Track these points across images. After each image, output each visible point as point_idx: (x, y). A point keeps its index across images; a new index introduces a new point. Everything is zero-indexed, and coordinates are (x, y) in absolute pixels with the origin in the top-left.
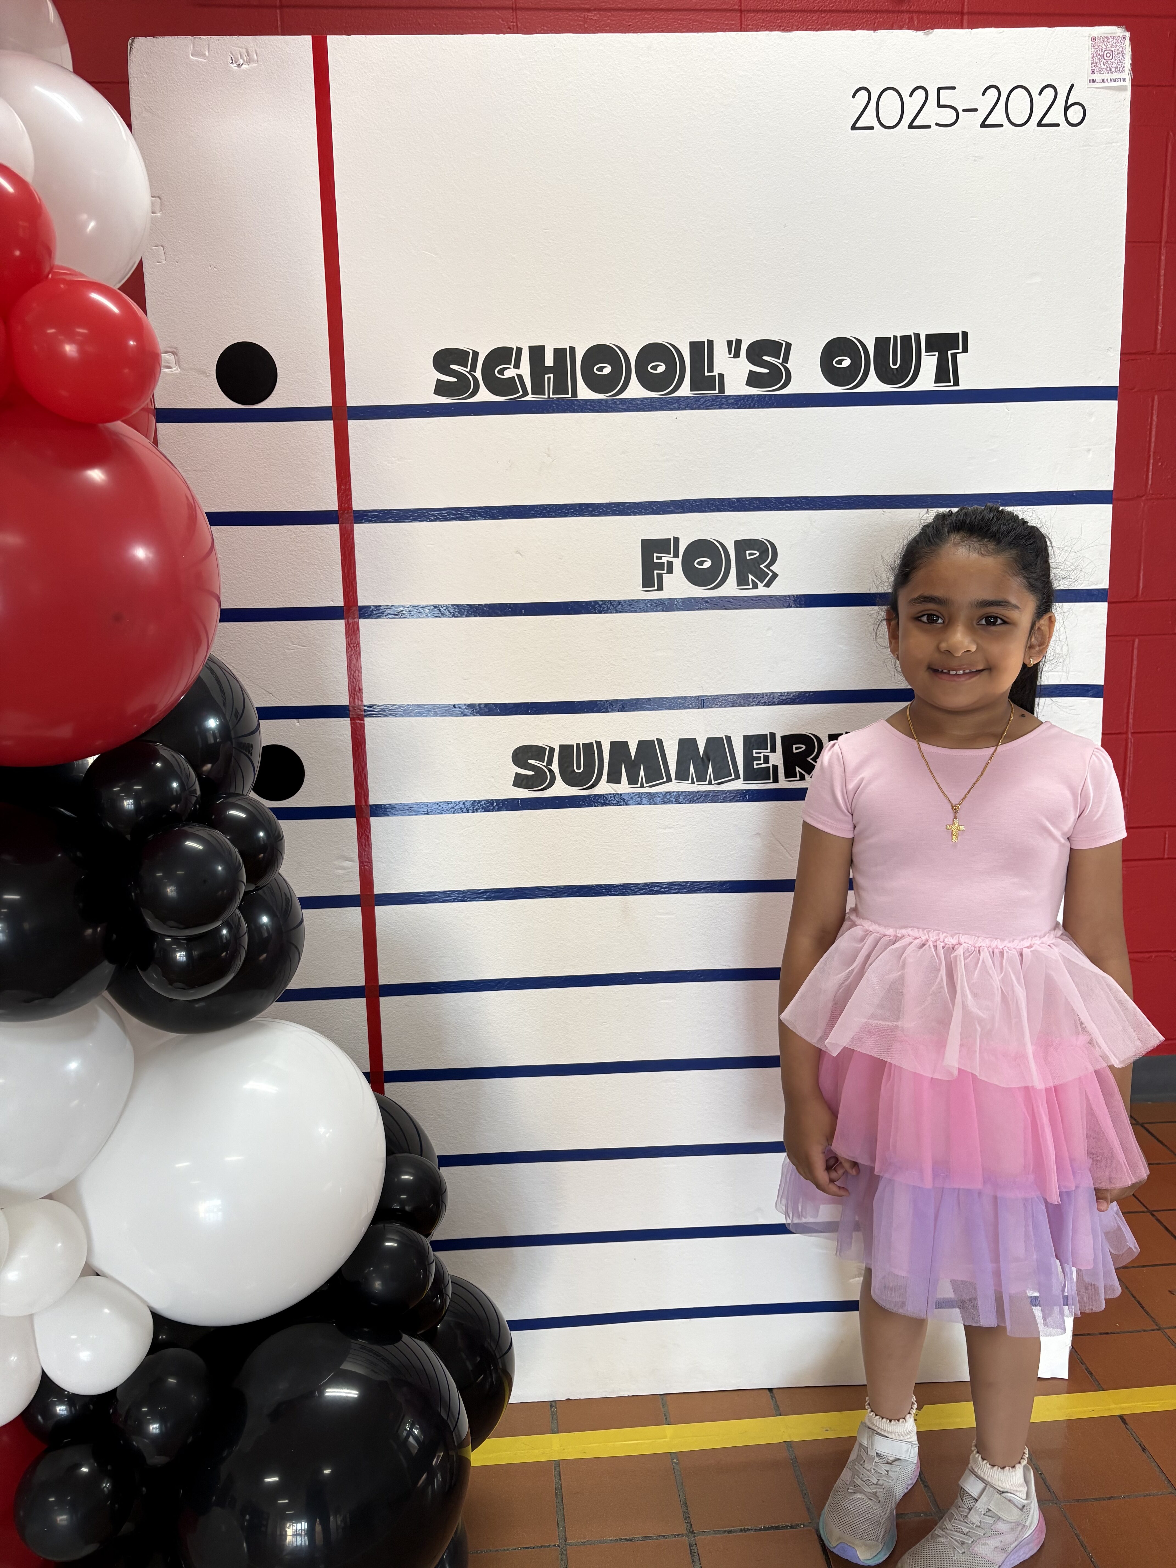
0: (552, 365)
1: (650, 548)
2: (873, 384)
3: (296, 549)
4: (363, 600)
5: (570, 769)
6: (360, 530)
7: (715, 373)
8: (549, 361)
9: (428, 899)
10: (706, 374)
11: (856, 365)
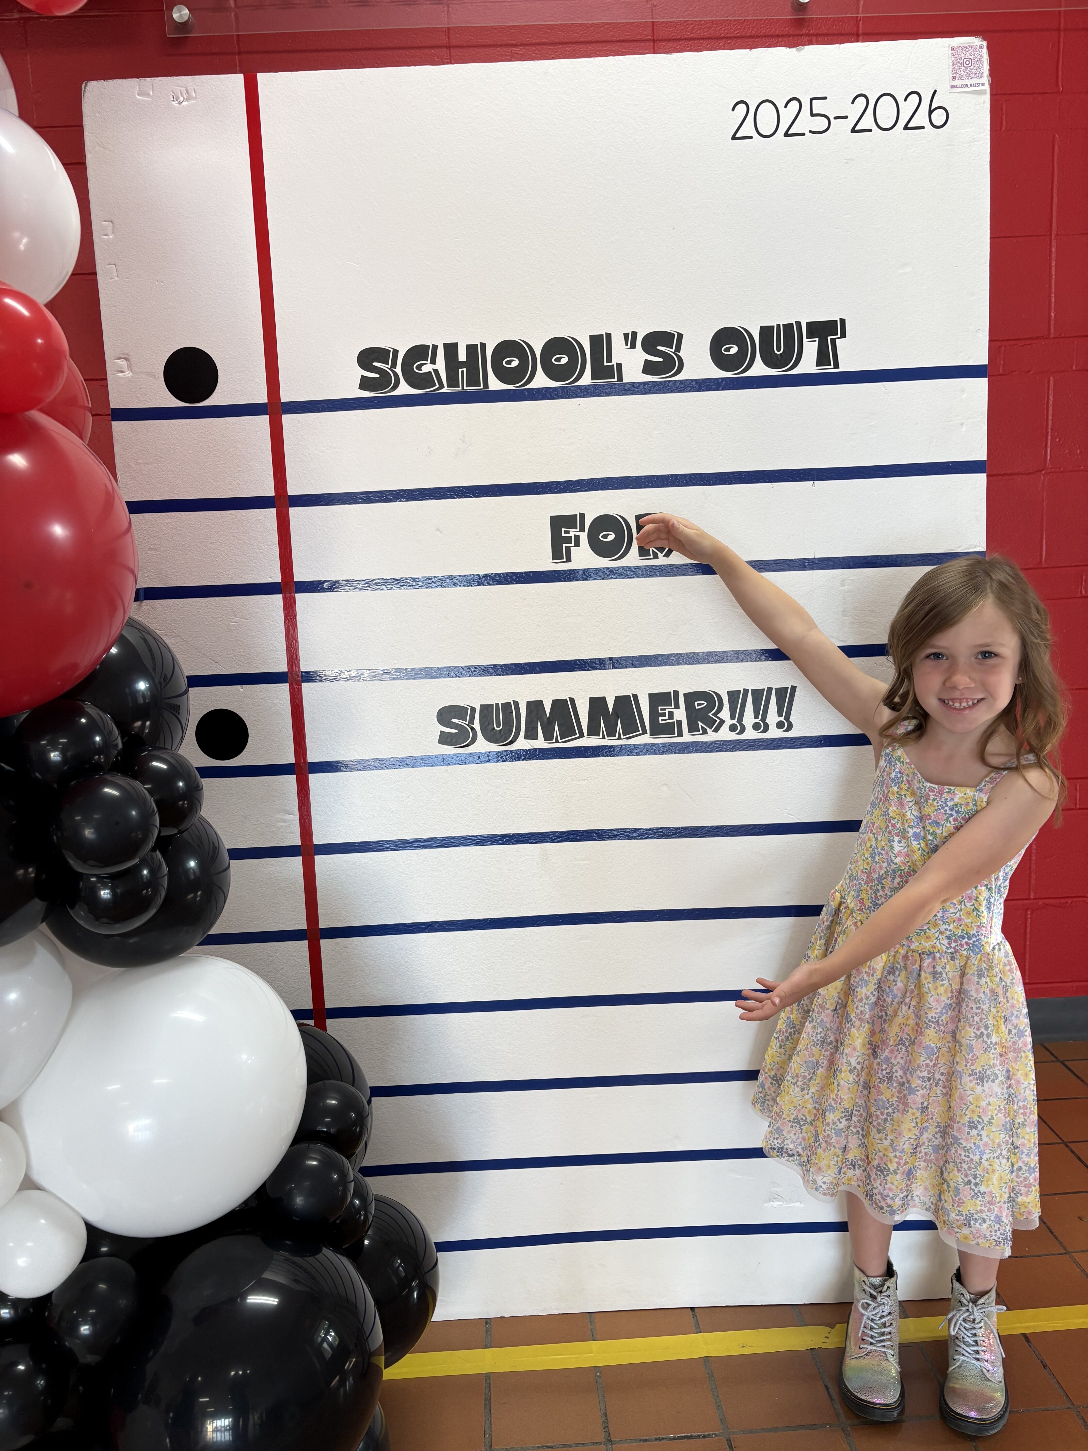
0: (465, 360)
1: (559, 523)
2: (759, 369)
3: (237, 531)
4: (300, 575)
5: (490, 727)
6: (294, 512)
7: (614, 363)
8: (462, 357)
9: (363, 848)
10: (606, 364)
11: (742, 351)
